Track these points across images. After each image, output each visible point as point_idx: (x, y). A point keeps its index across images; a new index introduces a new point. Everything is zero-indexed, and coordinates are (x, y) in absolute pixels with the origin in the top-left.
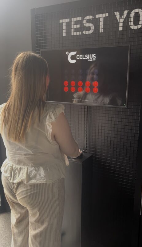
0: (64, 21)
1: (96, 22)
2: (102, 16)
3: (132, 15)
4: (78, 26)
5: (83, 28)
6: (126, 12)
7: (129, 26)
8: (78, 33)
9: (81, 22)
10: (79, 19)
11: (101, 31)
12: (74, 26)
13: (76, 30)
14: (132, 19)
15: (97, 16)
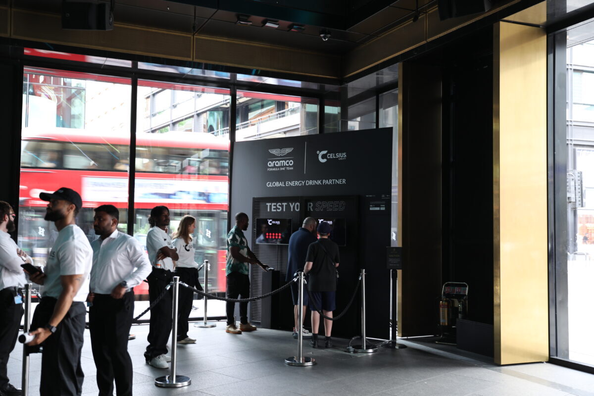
0: (268, 204)
1: (282, 206)
2: (284, 204)
3: (296, 206)
4: (275, 207)
5: (277, 208)
6: (294, 204)
7: (295, 210)
8: (275, 210)
9: (276, 206)
10: (275, 204)
11: (284, 210)
12: (273, 207)
13: (274, 209)
14: (296, 207)
15: (283, 204)
